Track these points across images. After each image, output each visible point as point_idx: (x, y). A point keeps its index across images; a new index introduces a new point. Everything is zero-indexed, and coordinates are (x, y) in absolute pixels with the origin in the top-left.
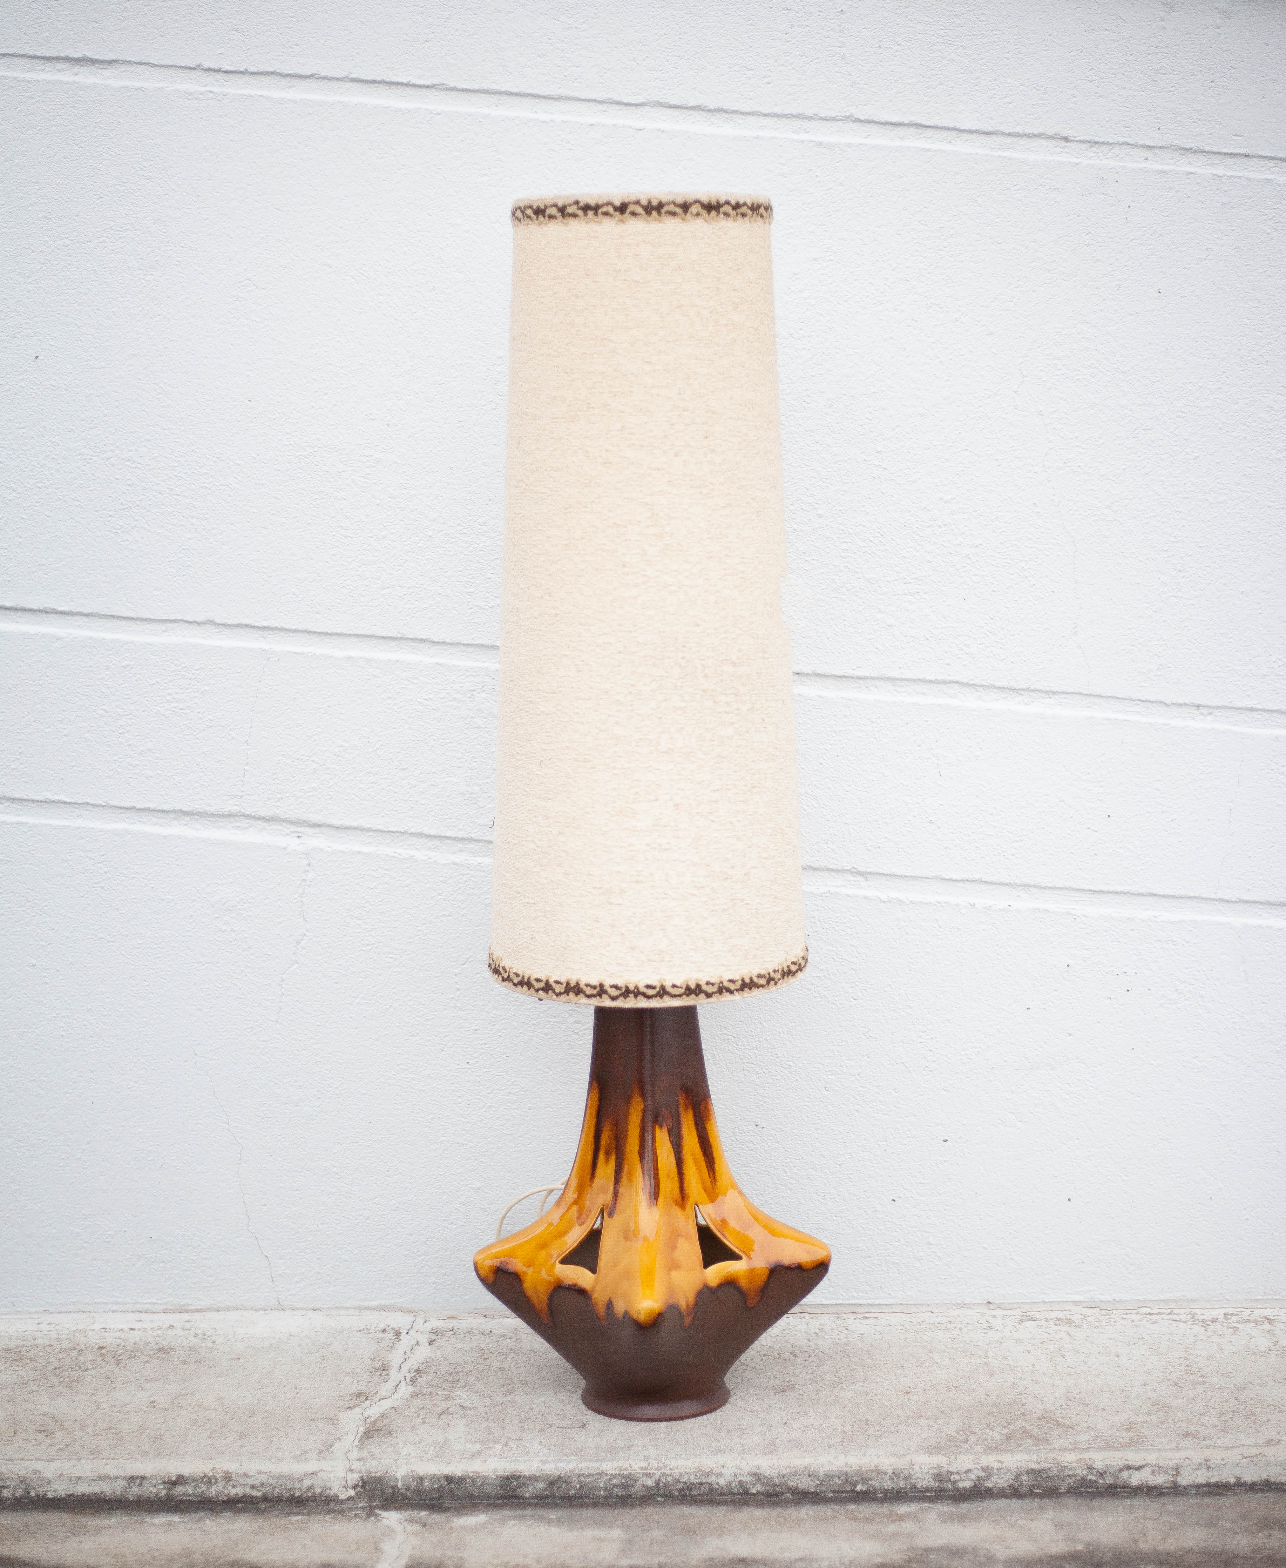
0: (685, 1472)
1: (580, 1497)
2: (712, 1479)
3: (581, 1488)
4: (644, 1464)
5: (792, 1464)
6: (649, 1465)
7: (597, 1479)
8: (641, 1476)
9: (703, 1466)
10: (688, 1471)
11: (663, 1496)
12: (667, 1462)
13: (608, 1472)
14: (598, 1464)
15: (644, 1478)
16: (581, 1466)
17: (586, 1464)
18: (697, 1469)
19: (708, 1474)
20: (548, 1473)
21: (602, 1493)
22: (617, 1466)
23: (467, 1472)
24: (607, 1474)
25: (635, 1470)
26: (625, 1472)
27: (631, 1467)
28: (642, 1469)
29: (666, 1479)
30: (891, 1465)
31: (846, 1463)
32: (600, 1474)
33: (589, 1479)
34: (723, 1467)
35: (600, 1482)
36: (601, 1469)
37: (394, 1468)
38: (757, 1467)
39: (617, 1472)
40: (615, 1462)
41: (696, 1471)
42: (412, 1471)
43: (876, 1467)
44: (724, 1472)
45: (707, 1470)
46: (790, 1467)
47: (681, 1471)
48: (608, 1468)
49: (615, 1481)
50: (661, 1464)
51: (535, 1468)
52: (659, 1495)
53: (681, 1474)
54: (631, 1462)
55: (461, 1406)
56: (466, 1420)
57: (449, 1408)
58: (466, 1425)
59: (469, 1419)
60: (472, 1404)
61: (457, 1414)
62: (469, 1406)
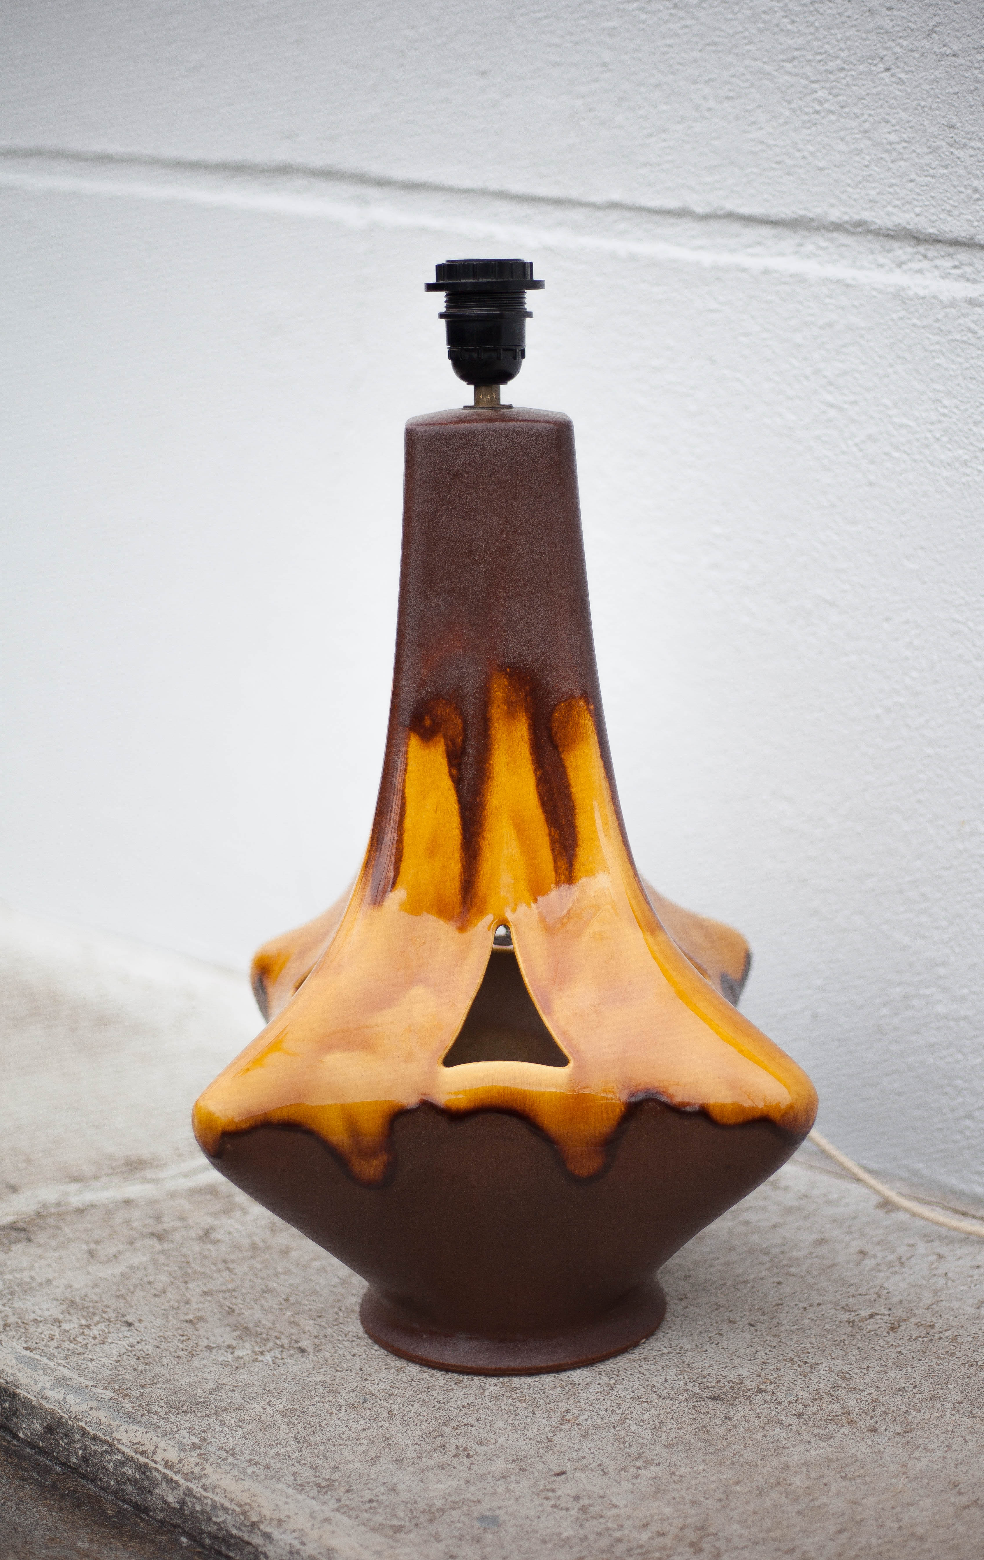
0: (222, 1505)
1: (85, 1477)
2: (257, 1540)
3: (85, 1459)
4: (173, 1458)
6: (180, 1461)
7: (107, 1452)
8: (159, 1477)
9: (253, 1504)
10: (227, 1504)
11: (191, 1537)
13: (121, 1447)
15: (164, 1485)
18: (240, 1506)
19: (254, 1525)
20: (48, 1406)
21: (112, 1483)
22: (138, 1440)
24: (119, 1451)
25: (156, 1462)
26: (142, 1460)
27: (154, 1453)
28: (166, 1464)
29: (193, 1503)
32: (110, 1445)
33: (96, 1447)
34: (280, 1522)
35: (109, 1461)
36: (114, 1435)
39: (131, 1453)
41: (238, 1509)
44: (276, 1535)
45: (255, 1518)
47: (216, 1498)
48: (124, 1439)
49: (127, 1470)
52: (185, 1533)
53: (214, 1506)
54: (162, 1443)
55: (209, 1231)
56: (154, 1258)
57: (187, 1228)
58: (131, 1267)
59: (161, 1259)
60: (230, 1234)
61: (172, 1242)
62: (217, 1236)
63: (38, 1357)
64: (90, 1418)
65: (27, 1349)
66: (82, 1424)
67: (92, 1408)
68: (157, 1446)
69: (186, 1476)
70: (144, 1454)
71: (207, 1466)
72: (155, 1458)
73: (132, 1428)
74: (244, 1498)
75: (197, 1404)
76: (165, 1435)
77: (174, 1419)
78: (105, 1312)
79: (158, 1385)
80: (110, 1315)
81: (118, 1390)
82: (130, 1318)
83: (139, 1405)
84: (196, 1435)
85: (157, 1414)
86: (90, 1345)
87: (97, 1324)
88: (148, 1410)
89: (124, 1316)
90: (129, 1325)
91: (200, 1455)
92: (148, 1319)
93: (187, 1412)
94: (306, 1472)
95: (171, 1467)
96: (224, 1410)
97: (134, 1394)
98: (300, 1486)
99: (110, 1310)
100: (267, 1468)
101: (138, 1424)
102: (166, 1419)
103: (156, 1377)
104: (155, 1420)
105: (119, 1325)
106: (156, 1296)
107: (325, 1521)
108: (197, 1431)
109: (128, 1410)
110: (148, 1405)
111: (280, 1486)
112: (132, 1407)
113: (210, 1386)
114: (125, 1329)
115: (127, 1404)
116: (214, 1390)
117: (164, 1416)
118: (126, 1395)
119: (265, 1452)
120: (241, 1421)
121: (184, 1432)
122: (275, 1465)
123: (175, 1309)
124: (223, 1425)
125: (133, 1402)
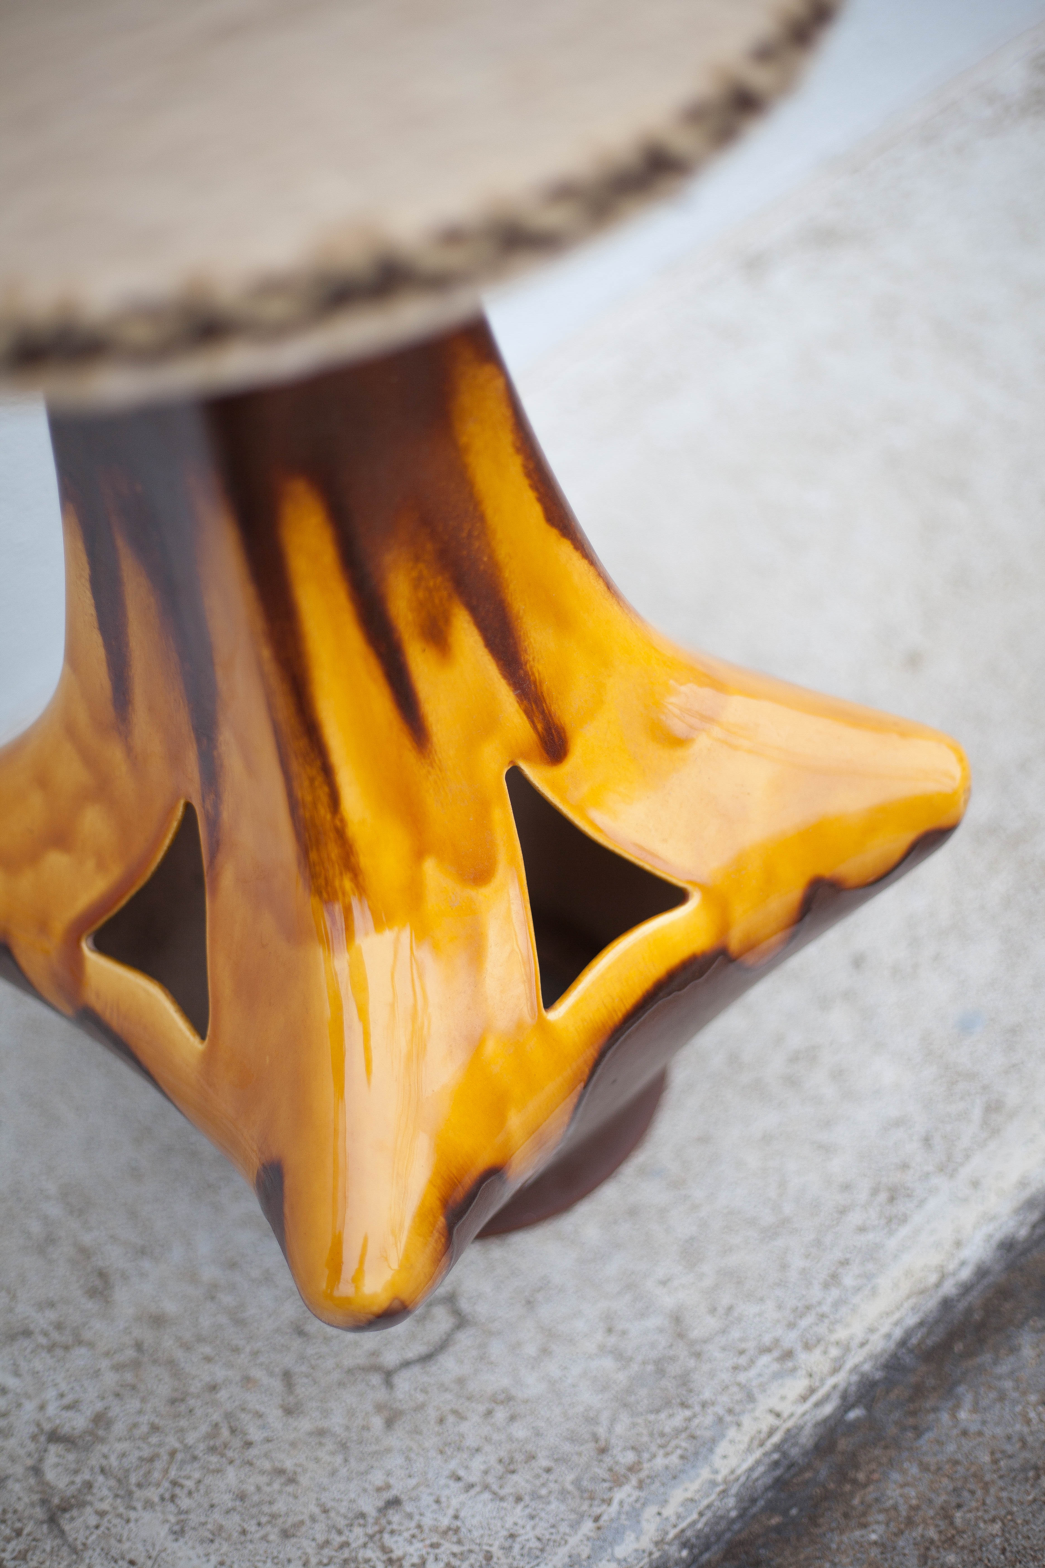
0: (893, 1325)
4: (797, 1385)
7: (720, 1503)
8: (809, 1415)
12: (841, 1334)
13: (738, 1473)
14: (705, 1473)
15: (816, 1412)
16: (669, 1511)
17: (678, 1495)
22: (746, 1439)
24: (737, 1480)
25: (792, 1415)
27: (778, 1415)
28: (804, 1398)
34: (958, 1244)
35: (728, 1504)
36: (719, 1478)
40: (732, 1433)
41: (913, 1302)
44: (964, 1253)
45: (931, 1278)
47: (883, 1327)
48: (733, 1462)
49: (759, 1472)
50: (834, 1352)
54: (766, 1402)
55: (54, 1437)
56: (149, 1505)
57: (36, 1470)
58: (178, 1533)
59: (153, 1494)
60: (72, 1407)
61: (89, 1485)
62: (78, 1422)
64: (673, 1519)
66: (672, 1533)
67: (659, 1514)
68: (771, 1411)
69: (835, 1371)
70: (771, 1433)
71: (834, 1337)
72: (785, 1415)
73: (722, 1447)
74: (906, 1287)
75: (661, 1372)
76: (751, 1398)
77: (707, 1395)
78: (345, 1545)
79: (601, 1431)
80: (357, 1535)
81: (618, 1481)
82: (369, 1505)
83: (662, 1446)
84: (752, 1362)
85: (689, 1420)
86: (456, 1549)
87: (385, 1550)
88: (677, 1432)
89: (363, 1515)
90: (395, 1502)
91: (808, 1347)
92: (378, 1478)
93: (684, 1380)
94: (855, 1218)
95: (812, 1391)
96: (681, 1336)
97: (630, 1457)
98: (893, 1222)
99: (337, 1540)
100: (845, 1263)
101: (714, 1441)
102: (704, 1405)
103: (573, 1438)
104: (709, 1420)
105: (395, 1517)
106: (292, 1481)
107: (975, 1184)
108: (743, 1361)
109: (674, 1459)
110: (662, 1435)
111: (892, 1243)
112: (667, 1455)
113: (608, 1363)
114: (409, 1507)
115: (660, 1462)
116: (620, 1356)
117: (697, 1408)
118: (633, 1469)
119: (803, 1272)
120: (713, 1311)
121: (742, 1377)
122: (838, 1254)
123: (344, 1446)
124: (724, 1331)
125: (654, 1456)
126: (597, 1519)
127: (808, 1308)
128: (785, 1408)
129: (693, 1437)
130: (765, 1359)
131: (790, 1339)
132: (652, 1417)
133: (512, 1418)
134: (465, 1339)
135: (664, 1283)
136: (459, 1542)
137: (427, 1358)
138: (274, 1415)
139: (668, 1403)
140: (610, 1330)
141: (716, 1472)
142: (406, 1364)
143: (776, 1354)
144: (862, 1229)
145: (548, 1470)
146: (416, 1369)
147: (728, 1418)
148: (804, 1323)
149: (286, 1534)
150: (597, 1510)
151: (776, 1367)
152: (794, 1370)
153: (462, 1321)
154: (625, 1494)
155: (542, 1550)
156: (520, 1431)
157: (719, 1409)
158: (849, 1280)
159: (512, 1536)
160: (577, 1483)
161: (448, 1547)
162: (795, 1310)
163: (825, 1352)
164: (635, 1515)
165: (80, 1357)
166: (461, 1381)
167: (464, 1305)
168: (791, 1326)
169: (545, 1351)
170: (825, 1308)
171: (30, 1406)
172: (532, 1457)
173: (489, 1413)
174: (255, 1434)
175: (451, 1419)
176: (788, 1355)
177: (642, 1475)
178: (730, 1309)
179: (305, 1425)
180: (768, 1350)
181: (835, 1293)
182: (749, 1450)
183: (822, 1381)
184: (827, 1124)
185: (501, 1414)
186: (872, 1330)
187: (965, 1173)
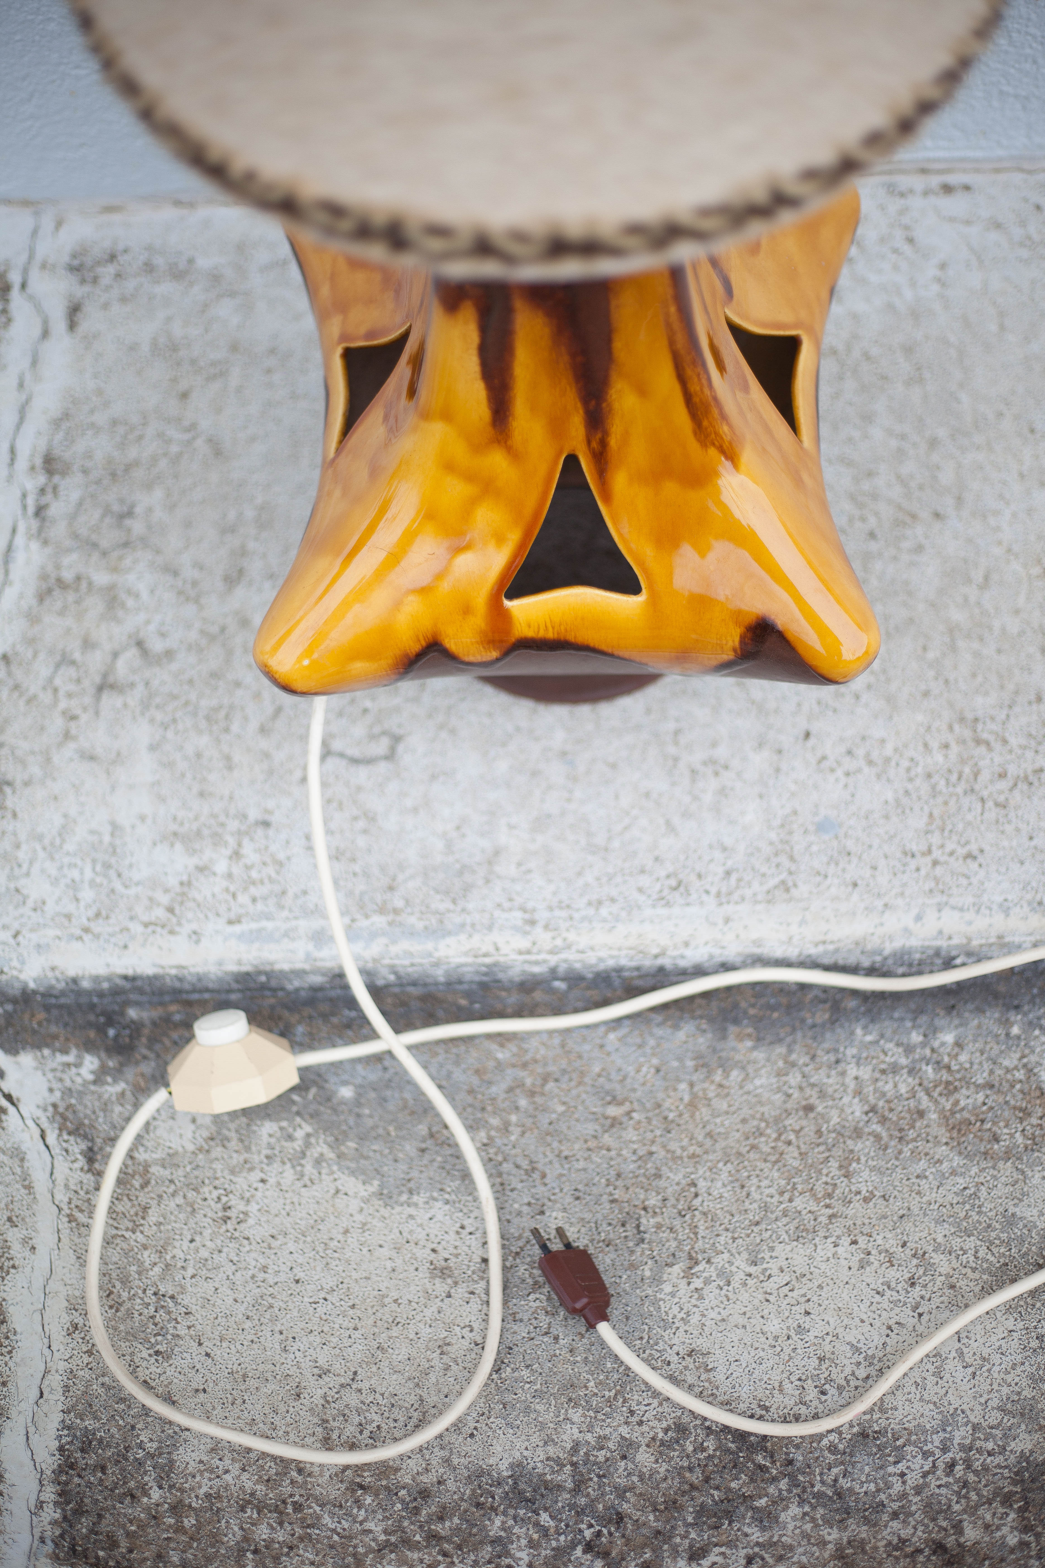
0: (609, 956)
4: (523, 943)
5: (829, 937)
6: (534, 943)
8: (517, 963)
10: (614, 953)
11: (567, 980)
12: (572, 936)
13: (452, 961)
14: (429, 946)
15: (525, 965)
16: (394, 949)
17: (405, 945)
18: (633, 949)
19: (658, 955)
21: (443, 980)
23: (163, 967)
24: (447, 964)
25: (506, 955)
26: (484, 960)
27: (497, 949)
28: (520, 953)
29: (570, 965)
30: (1031, 934)
31: (940, 932)
32: (433, 965)
34: (687, 944)
36: (437, 954)
37: (15, 963)
38: (758, 943)
39: (470, 961)
40: (463, 937)
42: (53, 969)
43: (1000, 937)
45: (656, 950)
46: (824, 942)
47: (603, 955)
48: (451, 952)
49: (467, 969)
50: (559, 942)
51: (301, 955)
52: (560, 980)
53: (601, 958)
54: (497, 936)
55: (140, 644)
56: (152, 721)
57: (115, 655)
58: (153, 748)
59: (159, 716)
60: (163, 635)
61: (132, 685)
62: (157, 646)
63: (254, 926)
64: (394, 955)
65: (230, 922)
67: (387, 946)
68: (495, 944)
69: (552, 952)
70: (486, 955)
71: (565, 934)
72: (502, 952)
73: (451, 941)
74: (632, 942)
75: (460, 873)
76: (490, 928)
77: (470, 906)
78: (222, 825)
79: (401, 877)
80: (234, 825)
81: (382, 910)
82: (254, 814)
83: (422, 913)
84: (511, 910)
85: (449, 911)
86: (273, 875)
87: (240, 845)
88: (436, 912)
89: (245, 816)
90: (266, 824)
91: (546, 927)
92: (271, 804)
93: (467, 889)
94: (644, 881)
95: (528, 952)
96: (490, 863)
97: (399, 903)
98: (662, 900)
99: (222, 818)
100: (613, 900)
101: (449, 933)
102: (464, 910)
103: (383, 869)
104: (458, 919)
105: (260, 832)
106: (230, 768)
107: (727, 920)
108: (506, 905)
109: (420, 925)
110: (428, 907)
111: (648, 912)
112: (421, 919)
113: (440, 845)
114: (271, 832)
115: (412, 920)
116: (449, 847)
117: (459, 909)
118: (396, 911)
119: (587, 885)
120: (519, 864)
121: (497, 913)
122: (614, 893)
123: (270, 772)
124: (513, 880)
125: (412, 914)
126: (353, 920)
127: (568, 907)
128: (505, 949)
129: (441, 922)
130: (519, 914)
131: (542, 915)
132: (432, 892)
133: (365, 832)
134: (383, 767)
135: (511, 827)
136: (278, 873)
137: (355, 761)
138: (253, 725)
139: (447, 893)
140: (458, 828)
141: (436, 949)
142: (342, 755)
143: (527, 916)
144: (640, 890)
145: (355, 874)
146: (344, 763)
147: (468, 928)
148: (557, 913)
149: (202, 794)
150: (358, 916)
151: (519, 923)
152: (526, 933)
153: (390, 756)
154: (379, 921)
155: (312, 912)
156: (361, 842)
157: (469, 920)
158: (604, 911)
159: (305, 893)
160: (362, 894)
161: (271, 870)
162: (560, 902)
163: (554, 938)
164: (373, 935)
165: (190, 610)
166: (359, 789)
167: (400, 748)
168: (550, 909)
169: (415, 810)
170: (577, 916)
171: (142, 617)
172: (353, 860)
173: (356, 818)
174: (235, 727)
175: (335, 804)
176: (532, 923)
177: (398, 918)
178: (529, 871)
179: (264, 744)
180: (525, 911)
181: (591, 911)
182: (466, 954)
183: (539, 952)
184: (686, 815)
185: (361, 824)
186: (592, 949)
187: (729, 909)
